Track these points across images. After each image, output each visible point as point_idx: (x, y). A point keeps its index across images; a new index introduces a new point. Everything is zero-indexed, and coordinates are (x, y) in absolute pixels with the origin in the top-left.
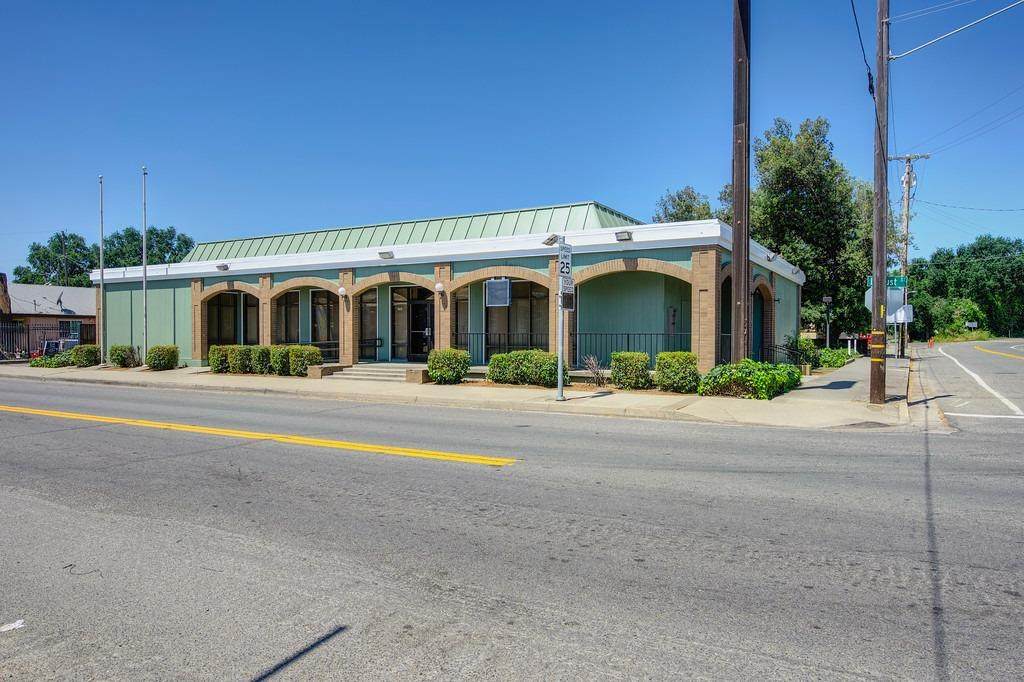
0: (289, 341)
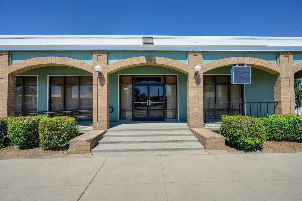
0: (25, 111)
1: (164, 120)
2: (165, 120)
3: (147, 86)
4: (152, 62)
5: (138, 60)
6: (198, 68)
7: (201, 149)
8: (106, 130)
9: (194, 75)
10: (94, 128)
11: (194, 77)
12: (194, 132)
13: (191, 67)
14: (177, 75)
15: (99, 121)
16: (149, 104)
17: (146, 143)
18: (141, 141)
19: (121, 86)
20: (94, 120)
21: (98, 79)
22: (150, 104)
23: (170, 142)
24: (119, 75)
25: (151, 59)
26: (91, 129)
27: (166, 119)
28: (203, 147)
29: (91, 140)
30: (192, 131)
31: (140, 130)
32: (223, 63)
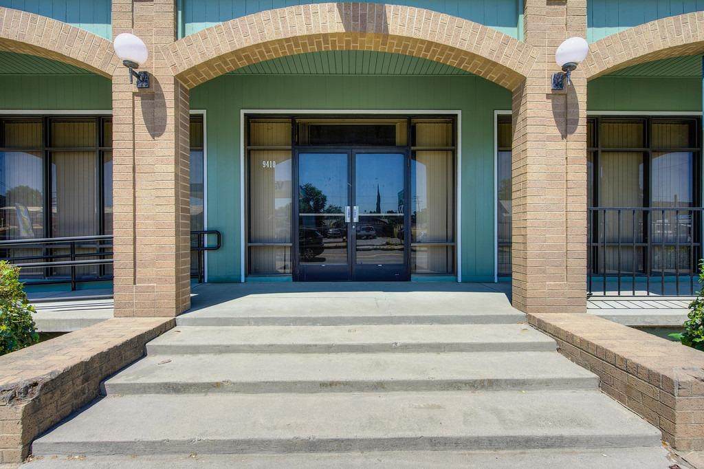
1: (408, 279)
2: (410, 280)
3: (345, 156)
4: (371, 28)
5: (308, 18)
6: (573, 48)
7: (644, 441)
8: (168, 319)
9: (548, 87)
10: (120, 311)
11: (548, 96)
12: (555, 333)
13: (535, 52)
14: (457, 115)
15: (143, 281)
16: (352, 219)
17: (341, 391)
18: (313, 383)
19: (252, 156)
20: (121, 275)
21: (138, 101)
22: (356, 220)
23: (459, 389)
24: (243, 112)
25: (363, 16)
26: (109, 314)
27: (415, 273)
28: (655, 431)
29: (36, 384)
30: (541, 326)
31: (314, 321)
32: (679, 33)
